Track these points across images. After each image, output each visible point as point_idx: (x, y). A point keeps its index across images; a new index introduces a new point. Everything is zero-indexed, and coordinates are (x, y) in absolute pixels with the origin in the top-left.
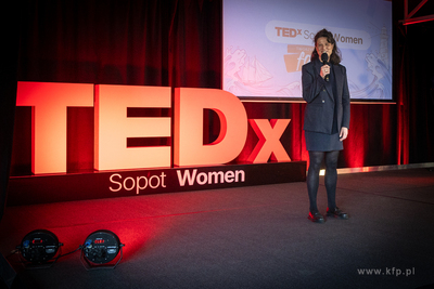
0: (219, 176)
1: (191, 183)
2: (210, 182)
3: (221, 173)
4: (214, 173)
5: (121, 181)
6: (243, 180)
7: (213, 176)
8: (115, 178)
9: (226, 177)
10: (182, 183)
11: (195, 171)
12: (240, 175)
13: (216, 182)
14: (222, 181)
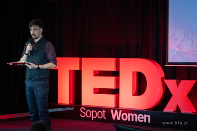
0: (134, 116)
1: (119, 119)
2: (129, 120)
4: (131, 114)
5: (85, 112)
6: (149, 121)
7: (131, 116)
8: (83, 110)
10: (114, 118)
11: (120, 111)
12: (147, 118)
13: (133, 120)
14: (136, 121)
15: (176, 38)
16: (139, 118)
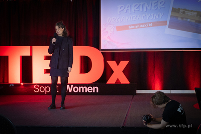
0: (84, 89)
1: (70, 91)
2: (80, 91)
3: (85, 87)
4: (82, 87)
5: (39, 88)
6: (97, 91)
7: (81, 89)
8: (36, 87)
9: (88, 90)
11: (72, 86)
12: (96, 89)
13: (83, 91)
14: (86, 91)
15: (107, 32)
16: (88, 89)
